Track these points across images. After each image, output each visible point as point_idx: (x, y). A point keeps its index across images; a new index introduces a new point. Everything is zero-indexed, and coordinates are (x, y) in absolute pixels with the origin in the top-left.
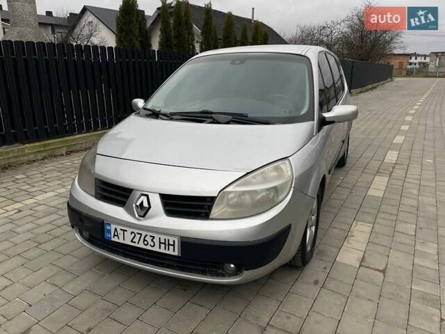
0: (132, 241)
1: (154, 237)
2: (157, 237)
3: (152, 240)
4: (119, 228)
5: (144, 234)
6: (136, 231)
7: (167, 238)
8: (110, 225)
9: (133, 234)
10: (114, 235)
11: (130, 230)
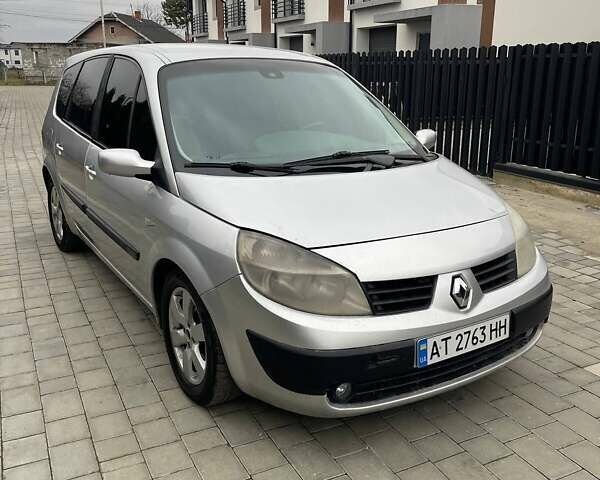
0: (458, 349)
1: (484, 328)
2: (487, 324)
3: (483, 334)
4: (438, 339)
5: (472, 329)
6: (462, 332)
7: (498, 320)
8: (425, 341)
9: (459, 338)
10: (433, 354)
11: (454, 334)
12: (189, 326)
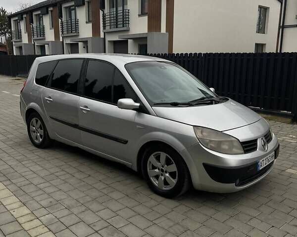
0: (265, 164)
2: (270, 155)
5: (268, 157)
7: (272, 153)
8: (259, 162)
10: (261, 166)
11: (264, 159)
12: (163, 166)
